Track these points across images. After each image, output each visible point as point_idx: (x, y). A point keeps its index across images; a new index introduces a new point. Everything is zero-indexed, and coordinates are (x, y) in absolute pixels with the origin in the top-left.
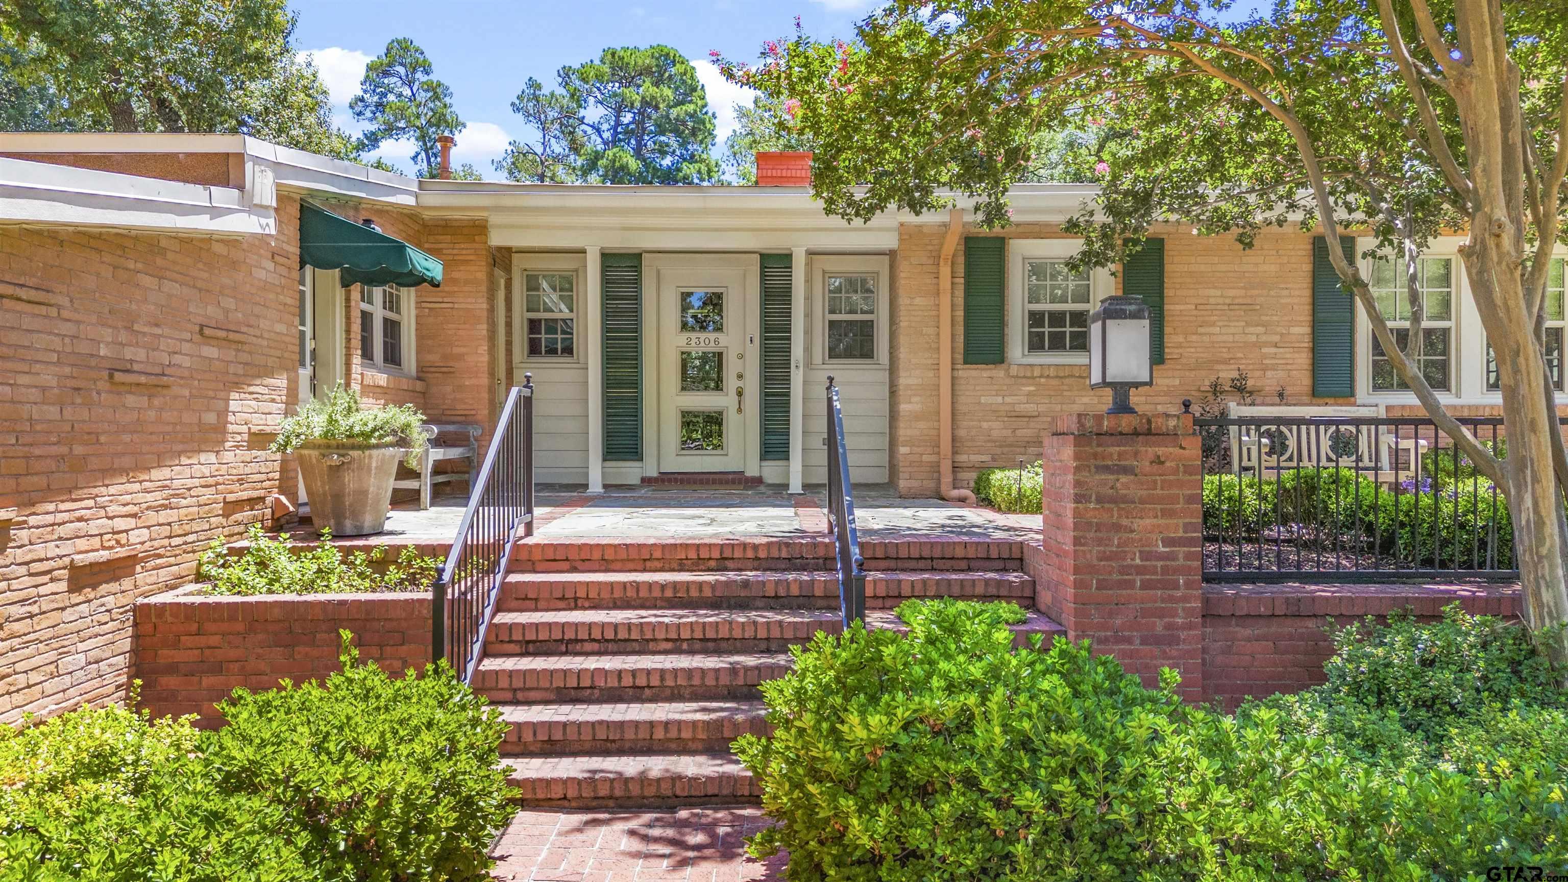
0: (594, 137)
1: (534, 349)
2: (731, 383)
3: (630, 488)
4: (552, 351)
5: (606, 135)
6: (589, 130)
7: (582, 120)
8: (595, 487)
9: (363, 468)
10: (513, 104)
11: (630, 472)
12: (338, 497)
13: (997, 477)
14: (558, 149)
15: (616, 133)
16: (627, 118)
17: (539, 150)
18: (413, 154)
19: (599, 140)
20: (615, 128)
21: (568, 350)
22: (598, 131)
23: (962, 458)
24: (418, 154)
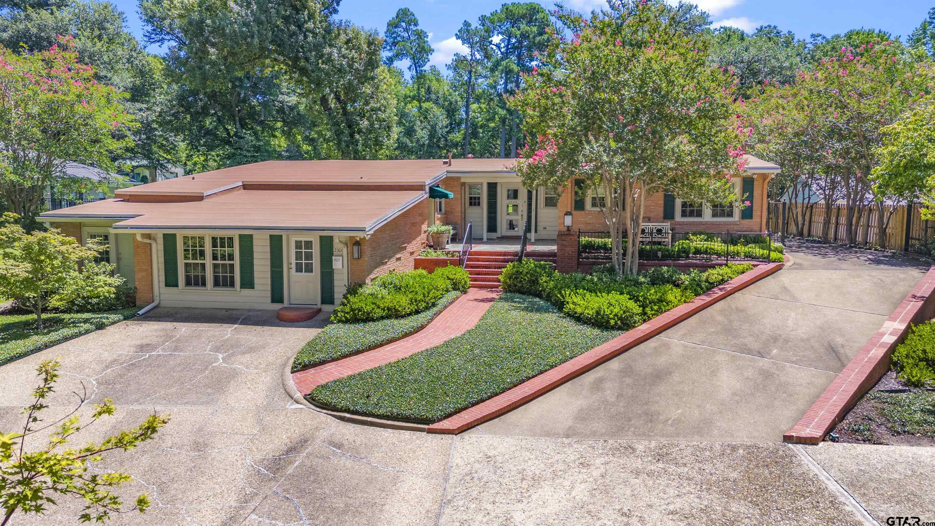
0: (496, 51)
1: (471, 204)
2: (520, 213)
3: (493, 239)
4: (475, 205)
5: (503, 50)
6: (494, 47)
7: (491, 43)
8: (485, 239)
9: (442, 237)
10: (456, 35)
11: (494, 235)
12: (438, 242)
14: (478, 57)
15: (508, 49)
16: (514, 41)
17: (469, 58)
18: (409, 66)
19: (499, 52)
20: (507, 46)
21: (479, 204)
22: (499, 48)
24: (411, 66)
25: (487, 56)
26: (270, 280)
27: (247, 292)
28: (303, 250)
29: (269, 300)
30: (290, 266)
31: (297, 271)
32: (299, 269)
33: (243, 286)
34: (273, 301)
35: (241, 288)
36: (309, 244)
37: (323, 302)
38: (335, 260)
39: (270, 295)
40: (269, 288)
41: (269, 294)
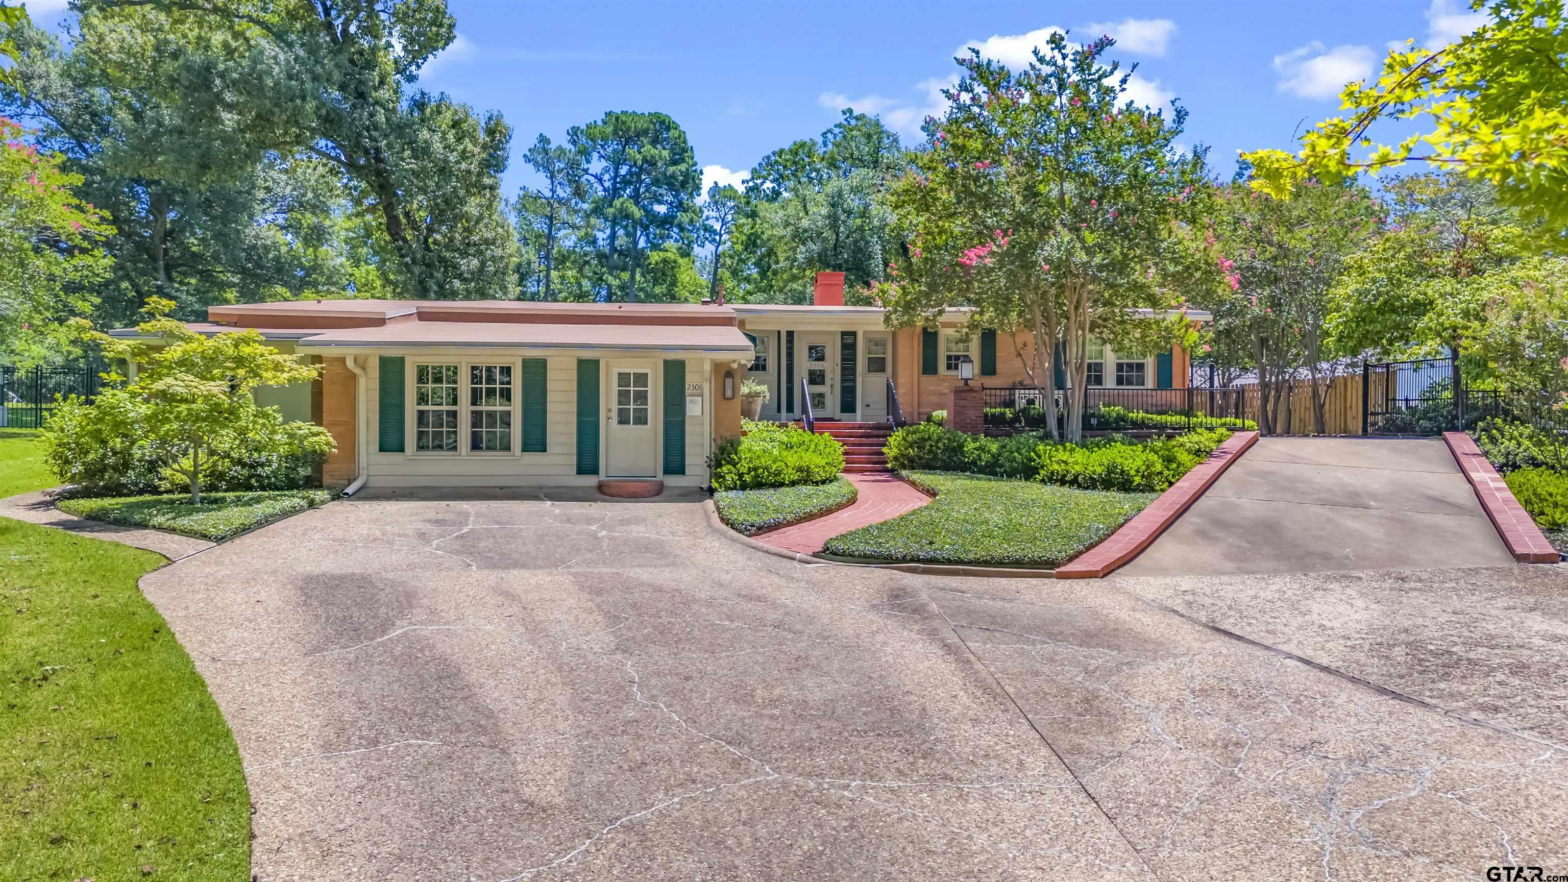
0: (596, 185)
2: (828, 382)
5: (607, 184)
6: (592, 179)
7: (586, 171)
10: (525, 156)
11: (790, 417)
13: (934, 414)
14: (561, 194)
15: (615, 183)
16: (624, 170)
17: (547, 194)
19: (600, 188)
20: (614, 178)
21: (764, 368)
22: (600, 180)
23: (922, 410)
25: (579, 193)
26: (575, 436)
27: (533, 458)
28: (632, 389)
29: (574, 469)
30: (610, 415)
31: (620, 422)
32: (623, 419)
33: (527, 447)
34: (581, 471)
35: (524, 450)
36: (641, 379)
37: (667, 471)
38: (691, 401)
39: (575, 462)
40: (574, 450)
41: (574, 460)
